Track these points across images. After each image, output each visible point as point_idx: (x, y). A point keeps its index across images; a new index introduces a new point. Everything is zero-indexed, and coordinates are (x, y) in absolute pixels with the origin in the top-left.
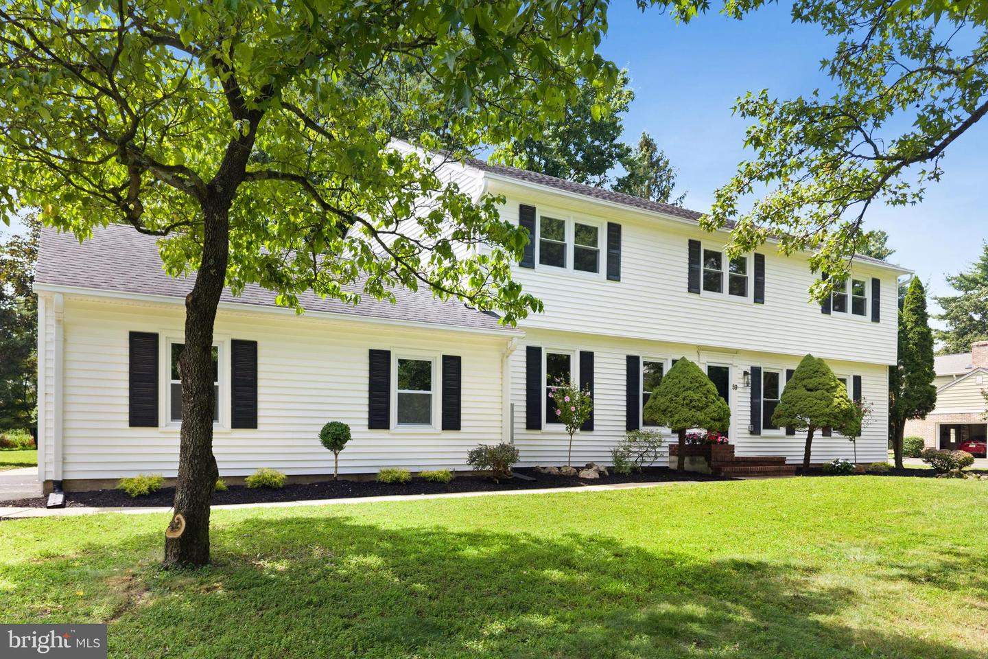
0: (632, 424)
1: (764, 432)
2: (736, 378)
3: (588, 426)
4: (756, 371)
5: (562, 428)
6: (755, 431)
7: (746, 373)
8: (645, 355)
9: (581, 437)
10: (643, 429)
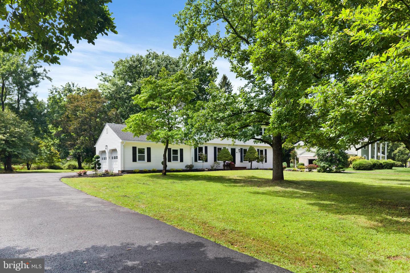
0: (215, 160)
1: (244, 162)
2: (237, 151)
3: (206, 161)
4: (241, 149)
5: (201, 161)
6: (241, 161)
7: (239, 149)
8: (218, 147)
9: (205, 163)
10: (217, 161)
